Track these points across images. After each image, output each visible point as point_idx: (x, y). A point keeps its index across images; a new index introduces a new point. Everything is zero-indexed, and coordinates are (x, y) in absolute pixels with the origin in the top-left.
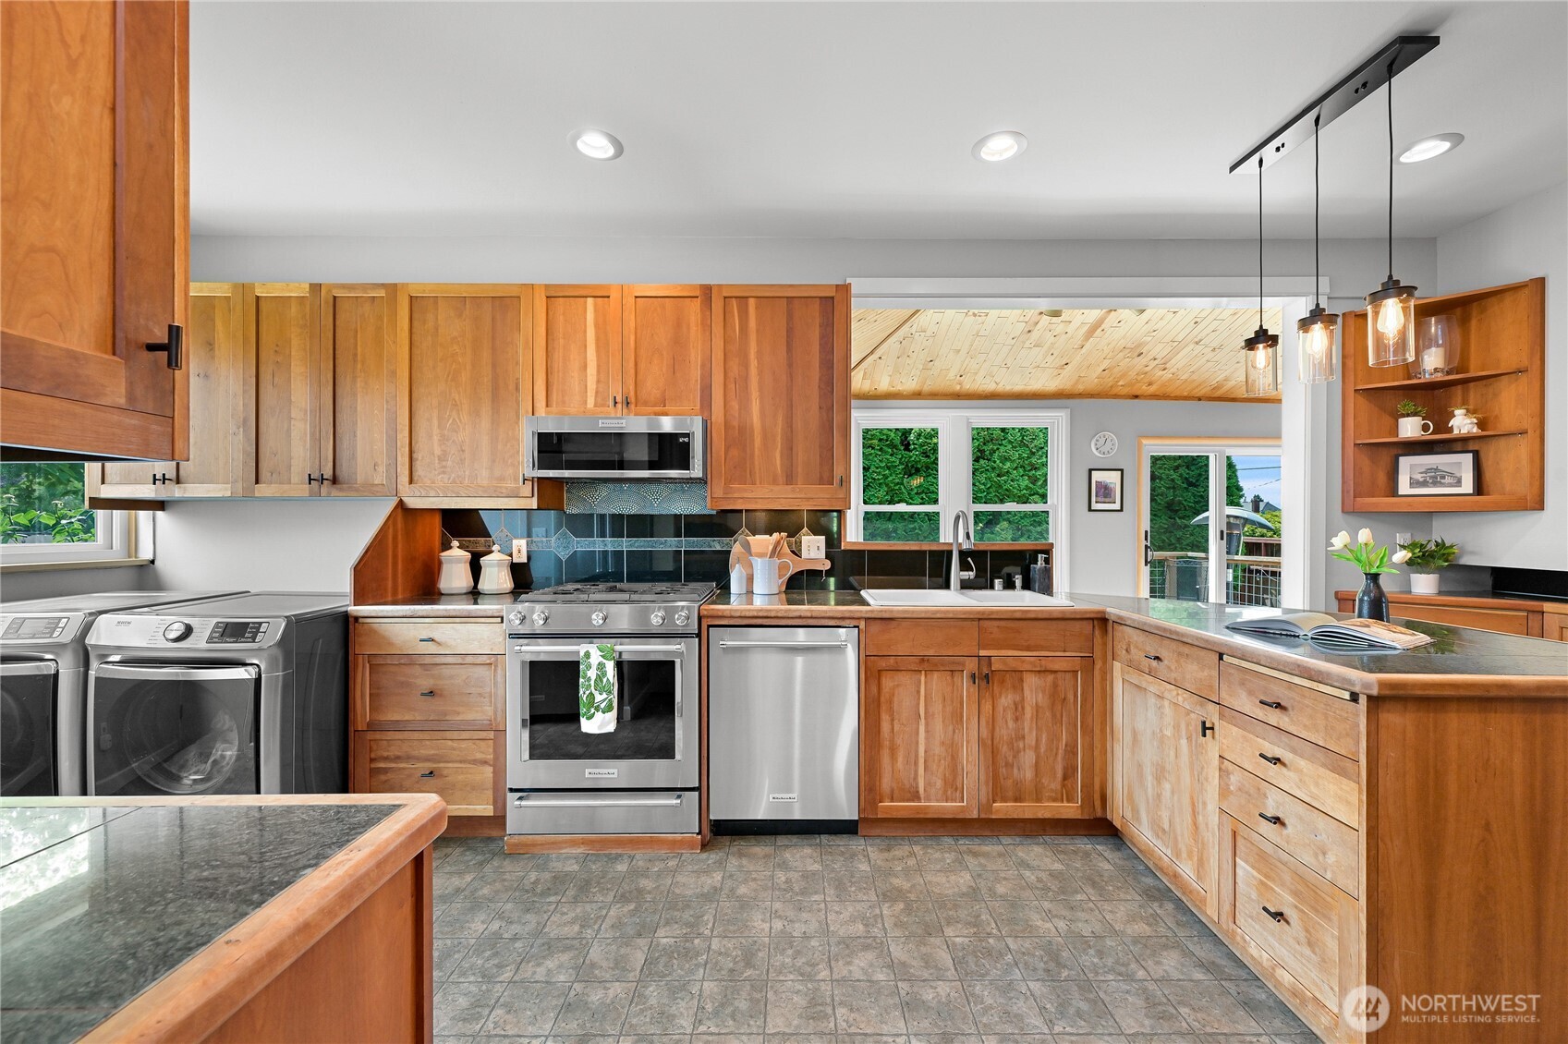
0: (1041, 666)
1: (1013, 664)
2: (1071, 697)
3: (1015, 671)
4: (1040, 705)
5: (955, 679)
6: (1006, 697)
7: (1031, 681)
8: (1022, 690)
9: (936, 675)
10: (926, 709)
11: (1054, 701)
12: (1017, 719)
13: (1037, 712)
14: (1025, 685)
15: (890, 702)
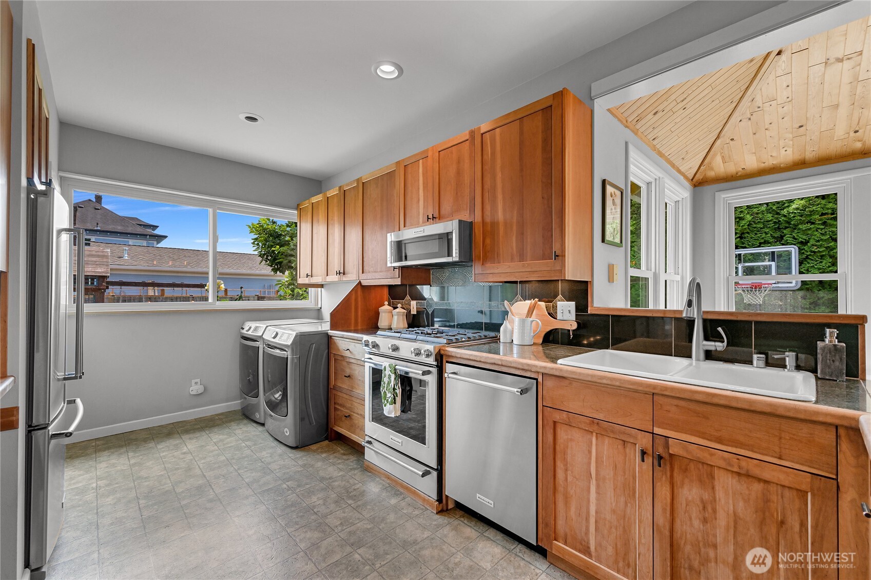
0: (740, 467)
1: (704, 456)
2: (794, 522)
3: (703, 463)
4: (741, 515)
5: (628, 450)
6: (690, 490)
7: (725, 484)
8: (713, 488)
9: (607, 440)
10: (597, 471)
11: (764, 519)
12: (705, 521)
13: (735, 522)
14: (716, 483)
15: (565, 453)
